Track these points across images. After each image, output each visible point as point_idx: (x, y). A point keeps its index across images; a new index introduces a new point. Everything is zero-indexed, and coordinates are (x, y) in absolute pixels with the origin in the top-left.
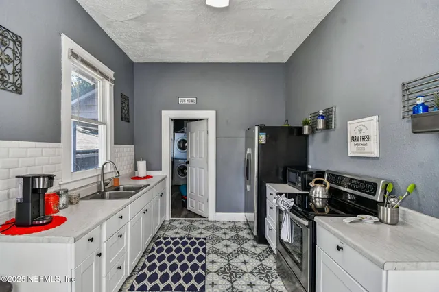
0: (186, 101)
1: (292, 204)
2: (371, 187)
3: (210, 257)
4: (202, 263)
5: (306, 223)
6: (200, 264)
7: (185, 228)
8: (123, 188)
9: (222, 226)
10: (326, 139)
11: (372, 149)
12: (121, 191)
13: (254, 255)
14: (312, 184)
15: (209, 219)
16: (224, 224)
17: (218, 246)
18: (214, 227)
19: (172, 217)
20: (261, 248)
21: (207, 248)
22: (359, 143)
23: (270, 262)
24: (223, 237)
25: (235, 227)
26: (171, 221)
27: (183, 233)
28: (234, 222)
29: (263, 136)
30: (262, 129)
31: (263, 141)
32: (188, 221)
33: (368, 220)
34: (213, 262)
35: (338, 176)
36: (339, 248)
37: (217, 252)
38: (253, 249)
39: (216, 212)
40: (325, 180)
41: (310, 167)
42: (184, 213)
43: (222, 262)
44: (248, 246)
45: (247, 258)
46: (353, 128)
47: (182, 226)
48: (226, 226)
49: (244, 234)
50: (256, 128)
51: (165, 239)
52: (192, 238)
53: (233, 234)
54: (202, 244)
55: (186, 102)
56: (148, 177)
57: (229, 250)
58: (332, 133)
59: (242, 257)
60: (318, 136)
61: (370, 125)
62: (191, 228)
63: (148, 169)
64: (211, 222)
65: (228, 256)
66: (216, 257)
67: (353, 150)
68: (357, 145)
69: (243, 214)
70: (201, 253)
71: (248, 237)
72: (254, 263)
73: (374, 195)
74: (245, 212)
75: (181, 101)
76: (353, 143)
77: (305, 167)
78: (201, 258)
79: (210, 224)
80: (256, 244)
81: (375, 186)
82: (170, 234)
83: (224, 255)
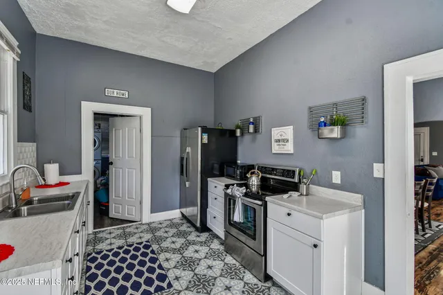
0: (115, 93)
1: (244, 191)
2: (291, 173)
3: (162, 257)
4: (157, 264)
5: (260, 203)
6: (156, 266)
7: (119, 237)
8: (38, 200)
9: (160, 226)
10: (254, 140)
11: (289, 148)
12: (35, 205)
13: (201, 244)
14: (248, 175)
15: (144, 222)
16: (161, 224)
17: (164, 245)
18: (152, 229)
19: (94, 229)
20: (204, 236)
21: (154, 249)
22: (280, 143)
23: (216, 245)
24: (166, 235)
25: (172, 224)
26: (95, 233)
27: (120, 242)
28: (170, 220)
29: (205, 136)
30: (205, 130)
31: (205, 141)
32: (118, 229)
33: (295, 194)
34: (167, 260)
35: (266, 168)
36: (289, 214)
37: (167, 250)
38: (198, 239)
39: (151, 213)
40: (256, 171)
41: (239, 162)
42: (107, 221)
43: (176, 258)
44: (192, 237)
45: (197, 247)
46: (276, 133)
47: (113, 235)
48: (164, 225)
49: (185, 227)
50: (200, 129)
51: (99, 253)
52: (133, 245)
53: (175, 230)
54: (147, 247)
55: (115, 95)
56: (61, 184)
57: (178, 246)
58: (259, 136)
59: (191, 248)
60: (247, 138)
61: (288, 132)
62: (125, 235)
63: (62, 173)
64: (146, 224)
65: (179, 251)
66: (168, 255)
67: (276, 148)
68: (279, 145)
69: (178, 211)
70: (150, 255)
71: (189, 229)
72: (204, 250)
73: (293, 178)
74: (180, 208)
75: (108, 92)
76: (276, 144)
77: (235, 163)
78: (153, 260)
79: (145, 227)
80: (198, 234)
81: (294, 172)
82: (102, 246)
83: (174, 251)
